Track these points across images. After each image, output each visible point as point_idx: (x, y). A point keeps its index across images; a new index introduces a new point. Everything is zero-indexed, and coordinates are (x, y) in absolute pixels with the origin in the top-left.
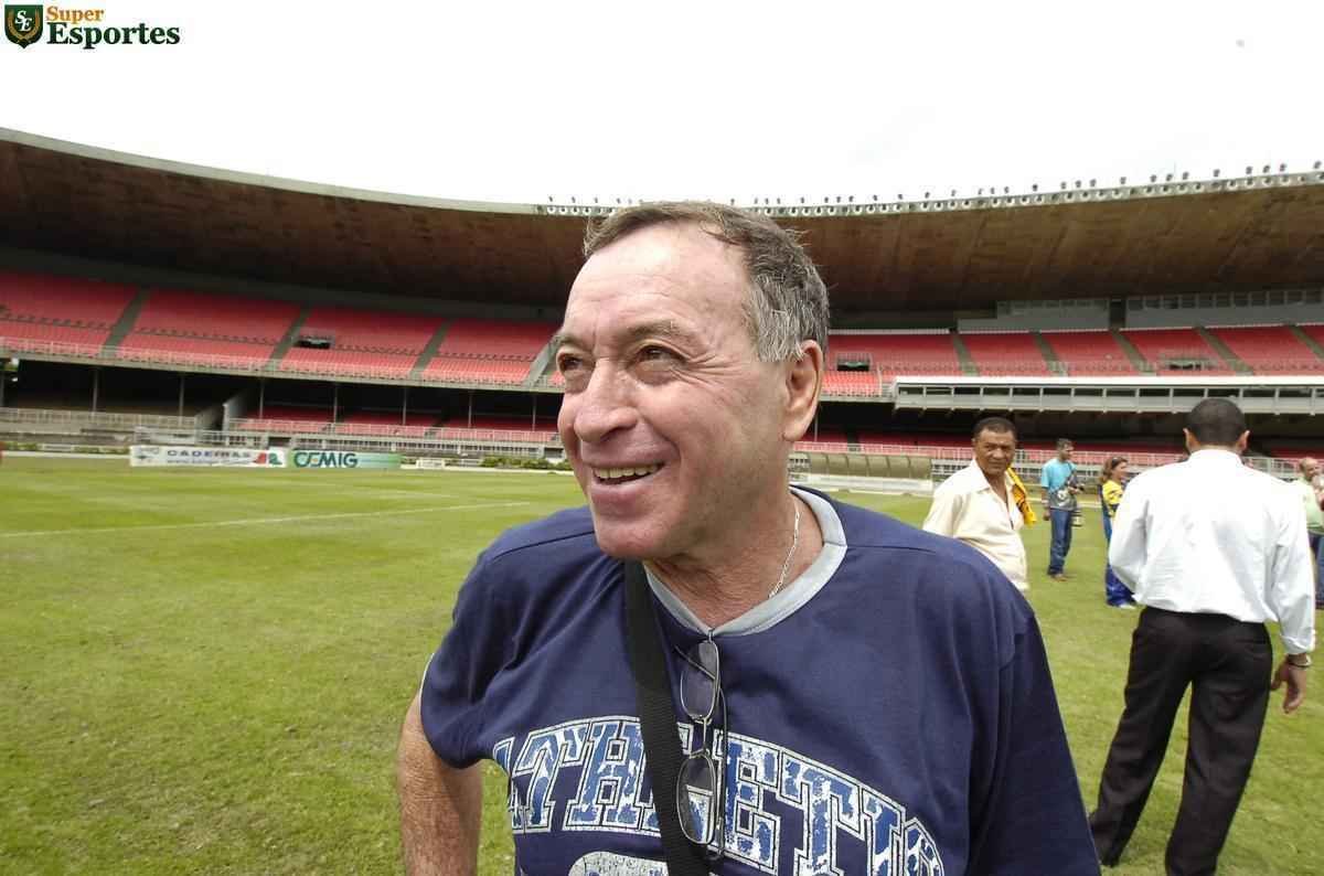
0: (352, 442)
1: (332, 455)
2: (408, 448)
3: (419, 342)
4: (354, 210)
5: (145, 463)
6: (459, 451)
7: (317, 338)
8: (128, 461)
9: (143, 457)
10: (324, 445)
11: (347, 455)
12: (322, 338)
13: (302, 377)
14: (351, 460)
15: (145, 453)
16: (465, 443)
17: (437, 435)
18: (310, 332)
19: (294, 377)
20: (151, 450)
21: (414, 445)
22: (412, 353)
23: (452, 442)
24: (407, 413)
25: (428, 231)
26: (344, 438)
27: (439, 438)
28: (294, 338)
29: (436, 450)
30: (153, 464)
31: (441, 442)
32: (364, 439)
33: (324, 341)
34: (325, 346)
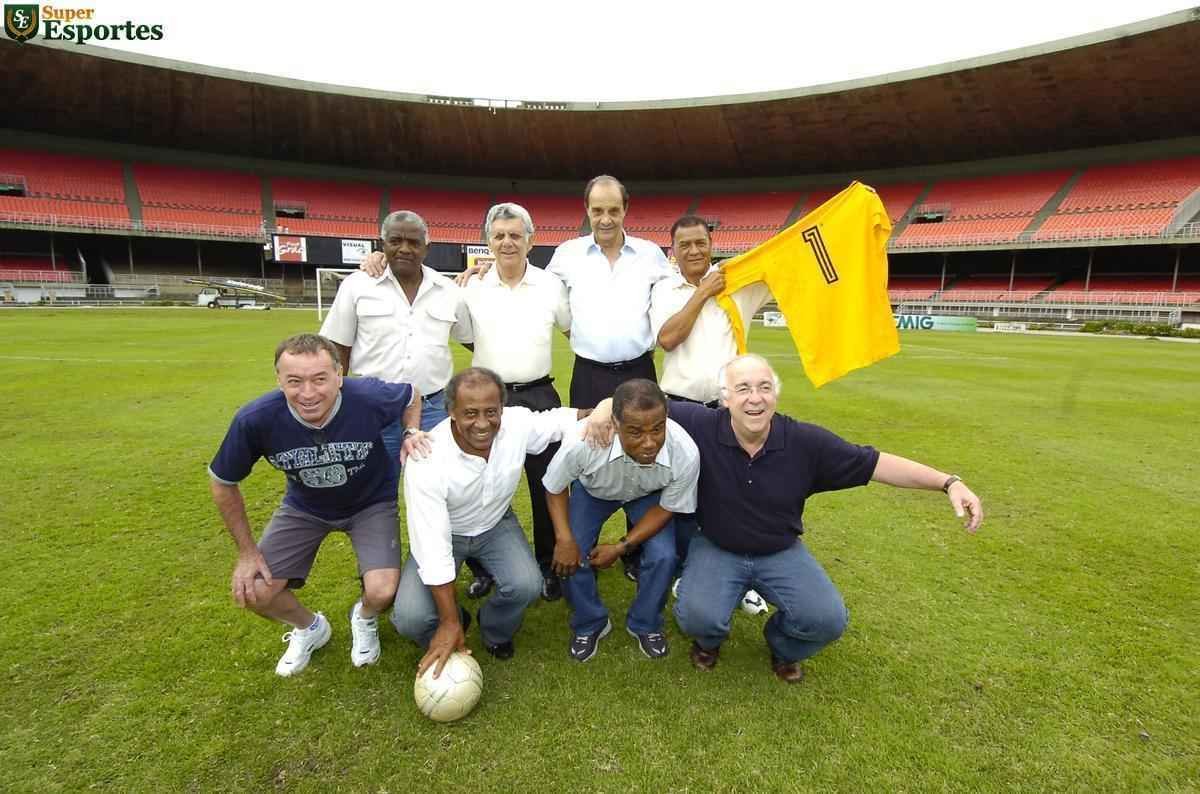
0: (953, 308)
1: (910, 318)
2: (1009, 312)
3: (1037, 202)
4: (968, 80)
5: (773, 324)
6: (1069, 316)
7: (932, 213)
8: (762, 323)
9: (771, 320)
10: (929, 311)
11: (923, 319)
12: (938, 213)
13: (912, 251)
14: (927, 323)
15: (773, 318)
16: (1076, 307)
17: (1045, 299)
18: (927, 209)
19: (906, 251)
20: (776, 315)
21: (1016, 309)
22: (1028, 214)
23: (1062, 306)
24: (1014, 278)
25: (1050, 78)
26: (946, 304)
27: (1047, 303)
28: (912, 216)
29: (1040, 315)
30: (776, 325)
31: (1047, 306)
32: (965, 305)
33: (939, 215)
34: (939, 220)
